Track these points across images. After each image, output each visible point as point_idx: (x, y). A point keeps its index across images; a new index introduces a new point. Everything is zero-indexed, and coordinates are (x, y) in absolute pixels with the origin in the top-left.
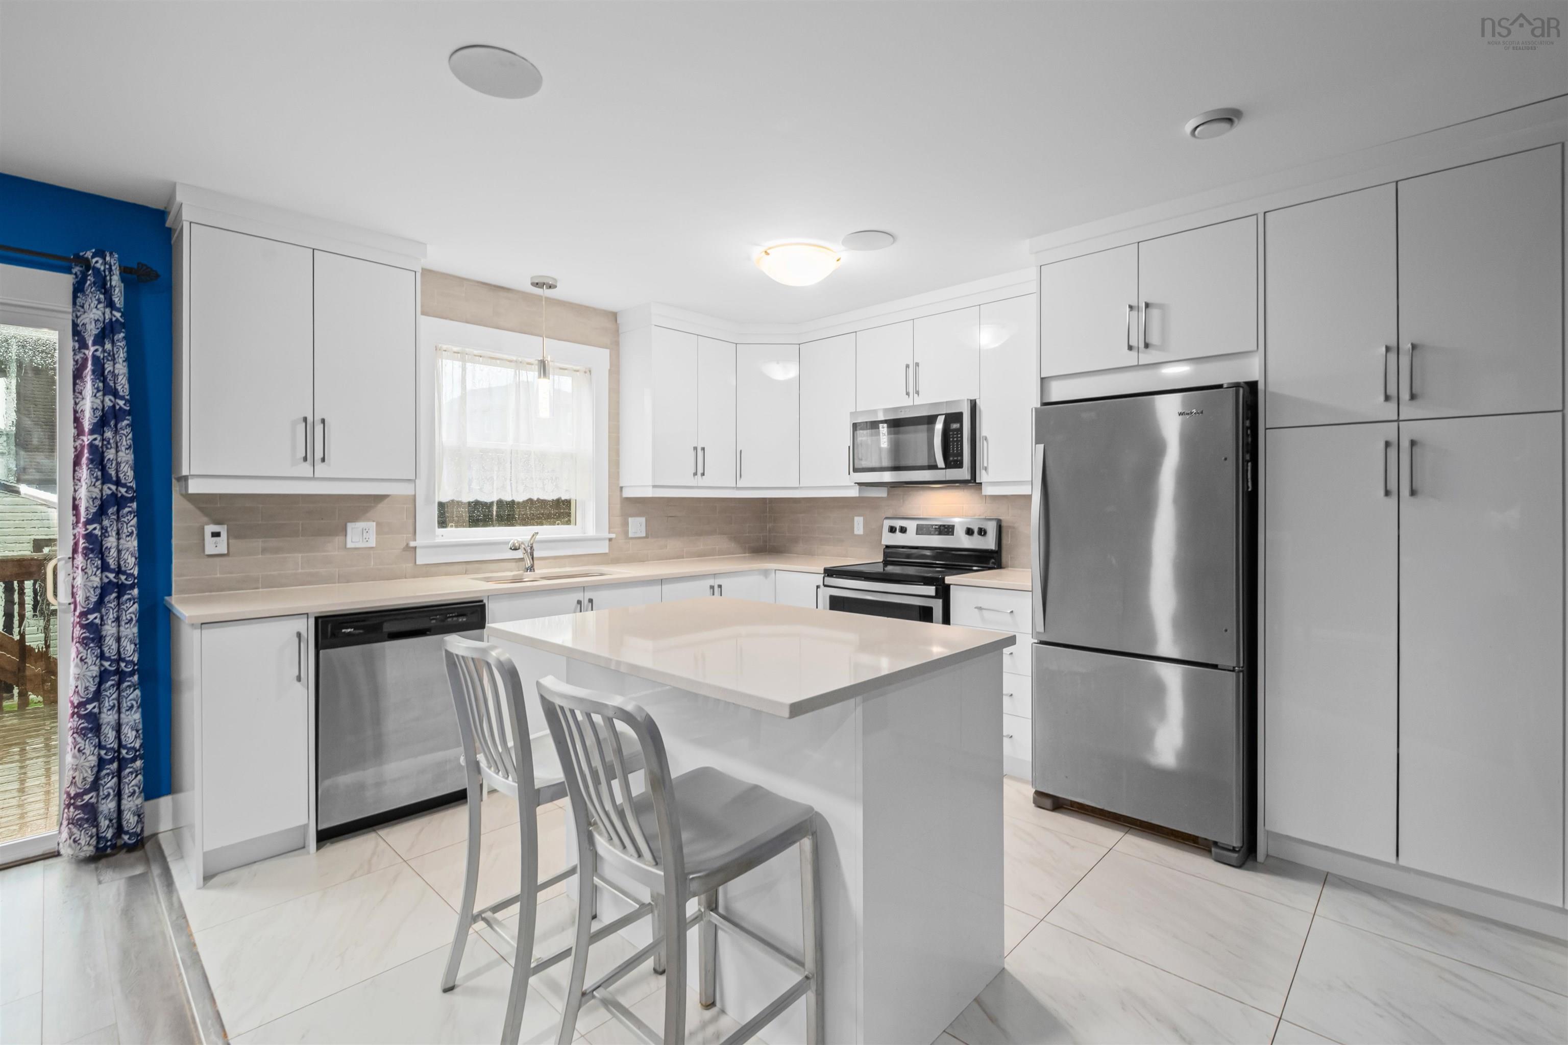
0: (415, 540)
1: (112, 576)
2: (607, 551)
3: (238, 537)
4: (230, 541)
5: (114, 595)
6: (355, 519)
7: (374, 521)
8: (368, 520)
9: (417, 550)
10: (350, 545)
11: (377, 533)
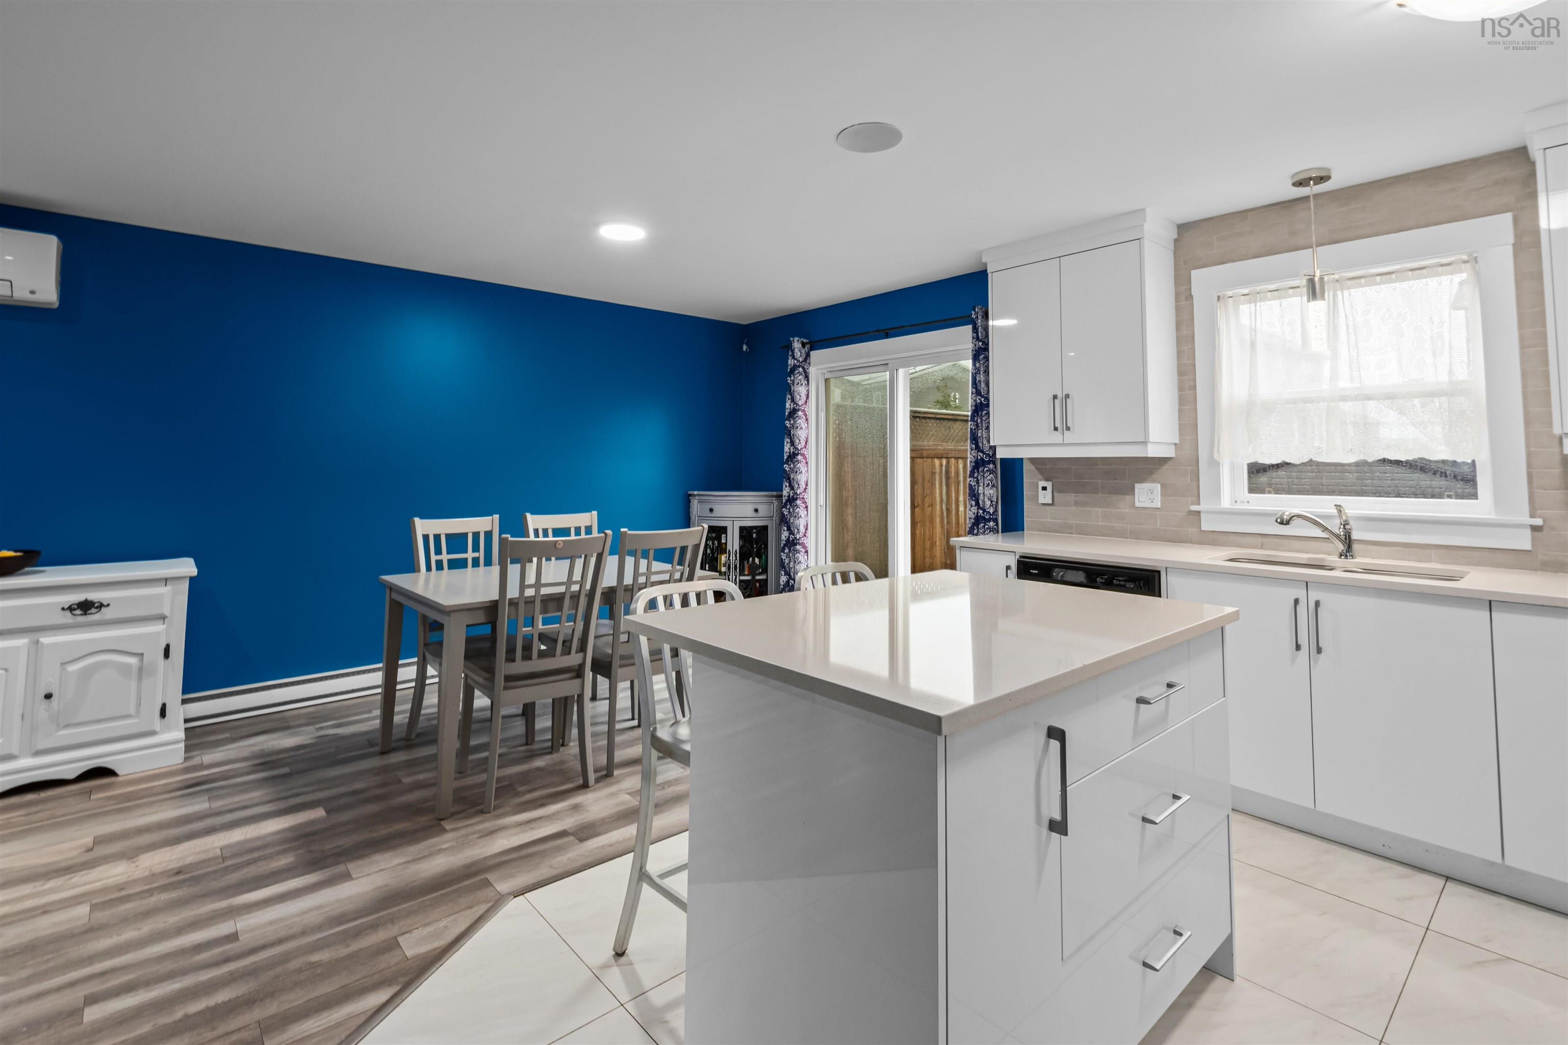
0: (1199, 504)
1: (981, 512)
2: (1529, 548)
3: (1060, 491)
4: (1055, 494)
5: (982, 524)
6: (1142, 481)
7: (1159, 483)
8: (1154, 481)
9: (1202, 515)
10: (1138, 504)
11: (1162, 495)
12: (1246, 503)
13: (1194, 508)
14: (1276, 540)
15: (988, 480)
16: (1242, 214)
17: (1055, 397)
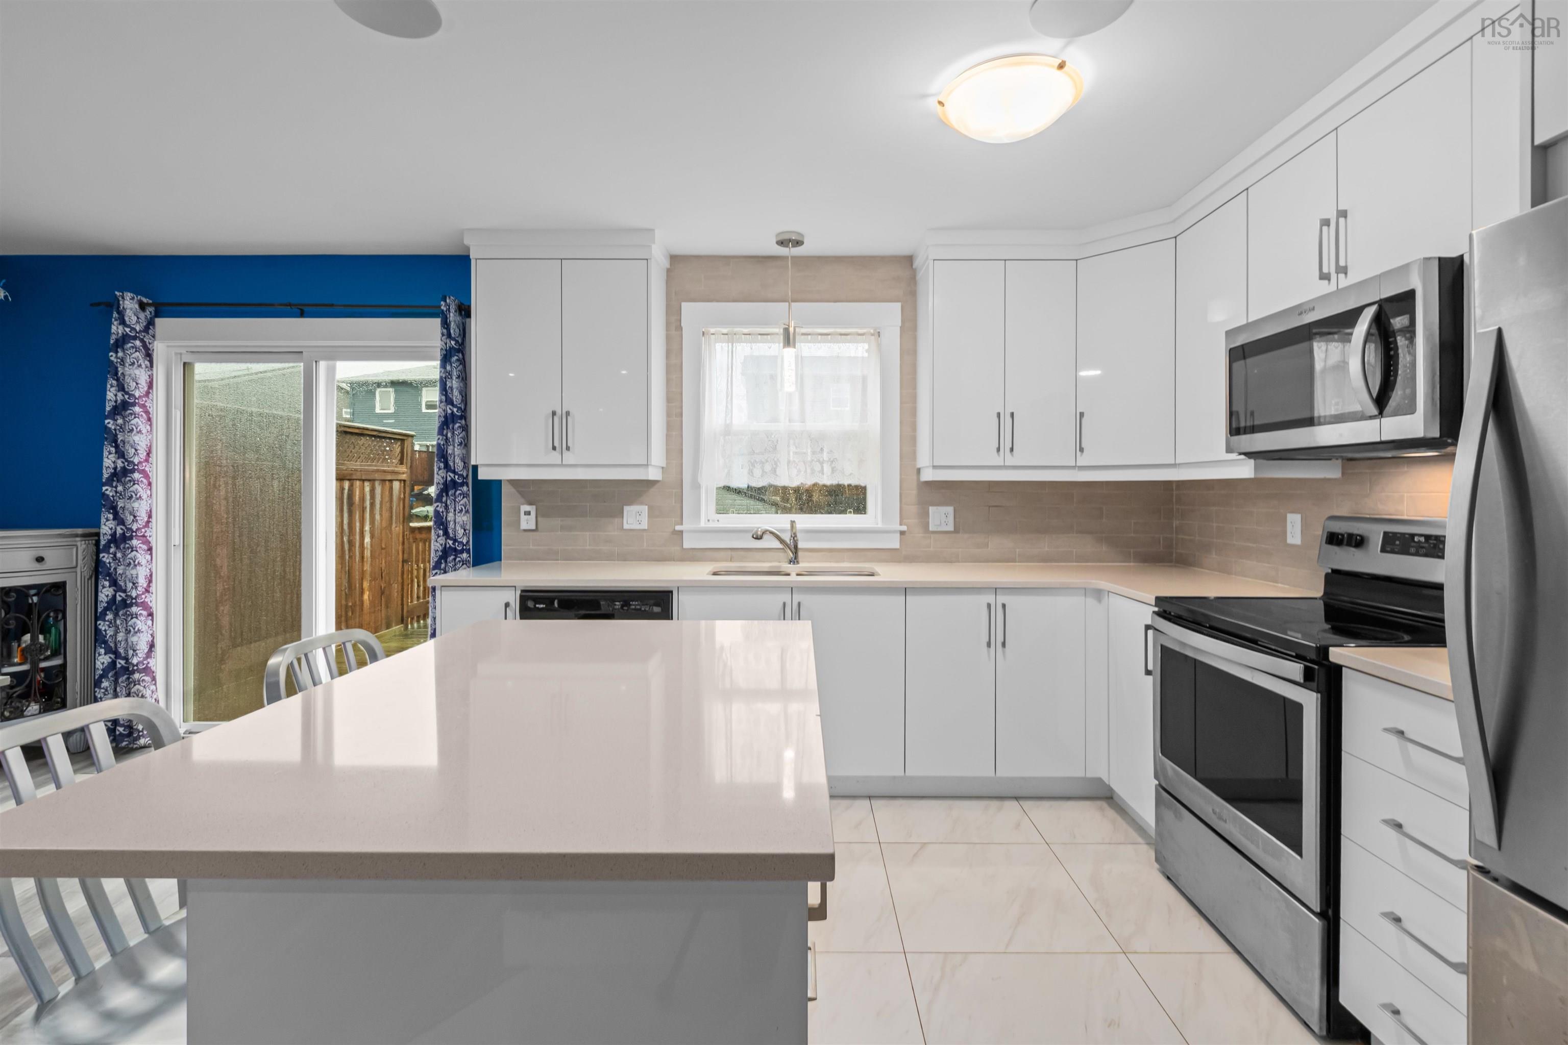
0: (682, 524)
1: (451, 542)
2: (897, 546)
3: (544, 516)
4: (539, 519)
5: (452, 557)
6: (630, 503)
7: (646, 505)
8: (642, 503)
9: (684, 535)
10: (626, 526)
11: (649, 516)
12: (717, 521)
13: (678, 528)
14: (742, 553)
15: (461, 505)
16: (726, 259)
17: (554, 413)
